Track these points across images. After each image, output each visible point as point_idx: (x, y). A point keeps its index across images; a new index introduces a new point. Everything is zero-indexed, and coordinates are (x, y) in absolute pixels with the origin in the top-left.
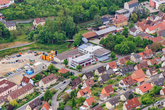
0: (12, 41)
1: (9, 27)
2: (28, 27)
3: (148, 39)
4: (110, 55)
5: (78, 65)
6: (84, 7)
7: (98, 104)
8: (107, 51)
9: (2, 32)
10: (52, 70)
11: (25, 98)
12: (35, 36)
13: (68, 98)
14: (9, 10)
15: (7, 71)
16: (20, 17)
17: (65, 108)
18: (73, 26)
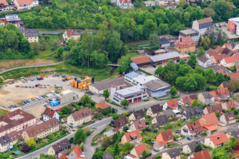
0: (31, 57)
1: (29, 38)
2: (55, 40)
3: (224, 74)
4: (169, 90)
5: (123, 99)
6: (136, 21)
7: (151, 154)
8: (165, 85)
9: (19, 44)
10: (86, 103)
11: (47, 137)
12: (65, 53)
13: (108, 143)
14: (30, 13)
15: (22, 99)
16: (45, 26)
17: (103, 156)
18: (120, 45)
